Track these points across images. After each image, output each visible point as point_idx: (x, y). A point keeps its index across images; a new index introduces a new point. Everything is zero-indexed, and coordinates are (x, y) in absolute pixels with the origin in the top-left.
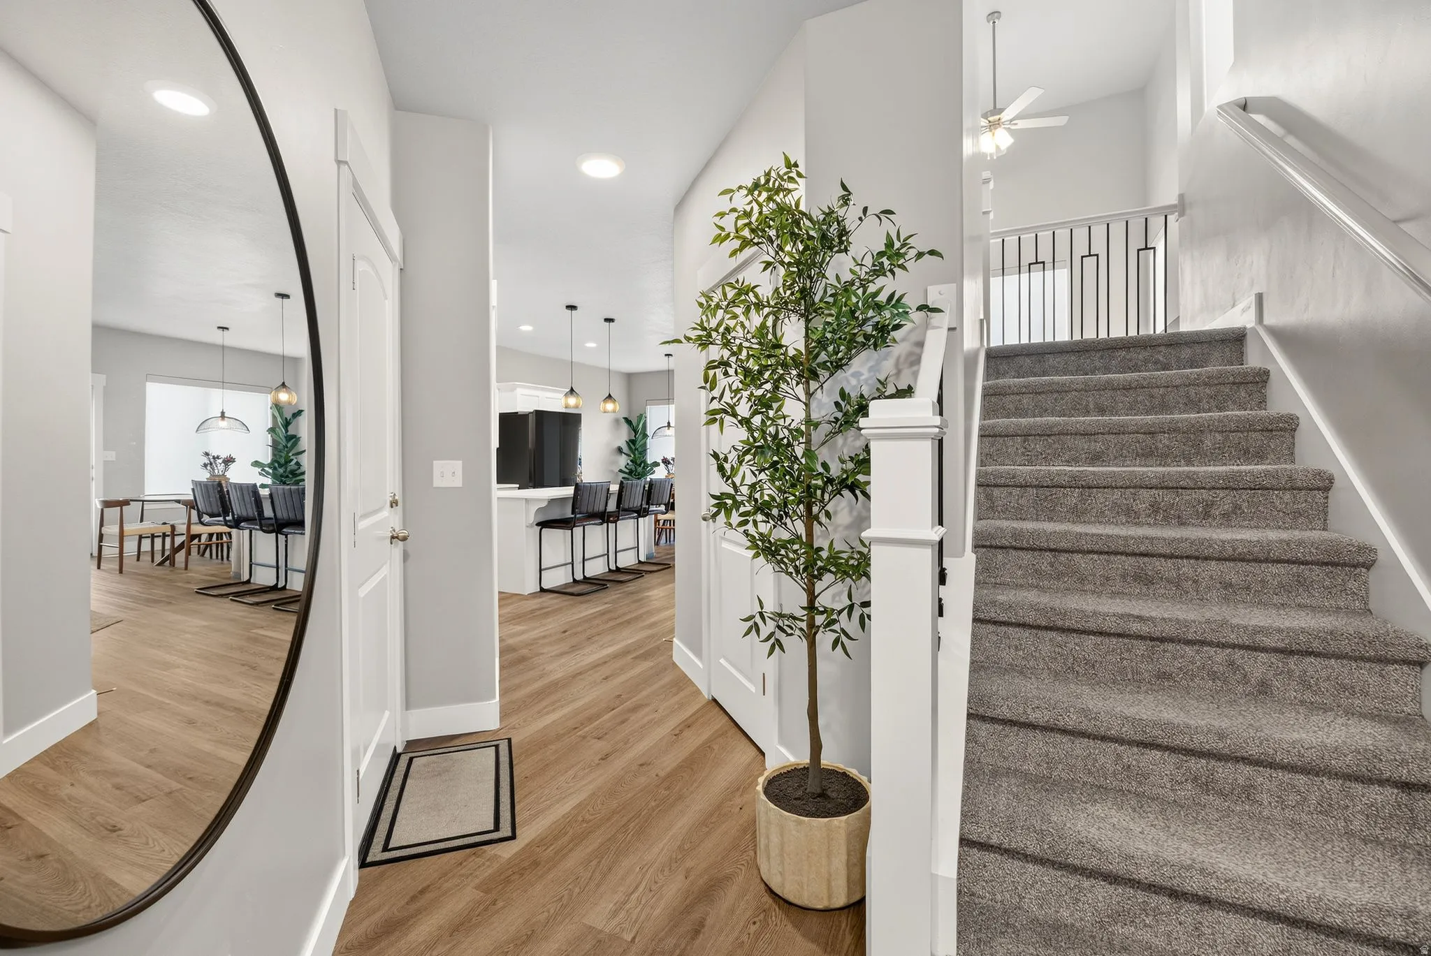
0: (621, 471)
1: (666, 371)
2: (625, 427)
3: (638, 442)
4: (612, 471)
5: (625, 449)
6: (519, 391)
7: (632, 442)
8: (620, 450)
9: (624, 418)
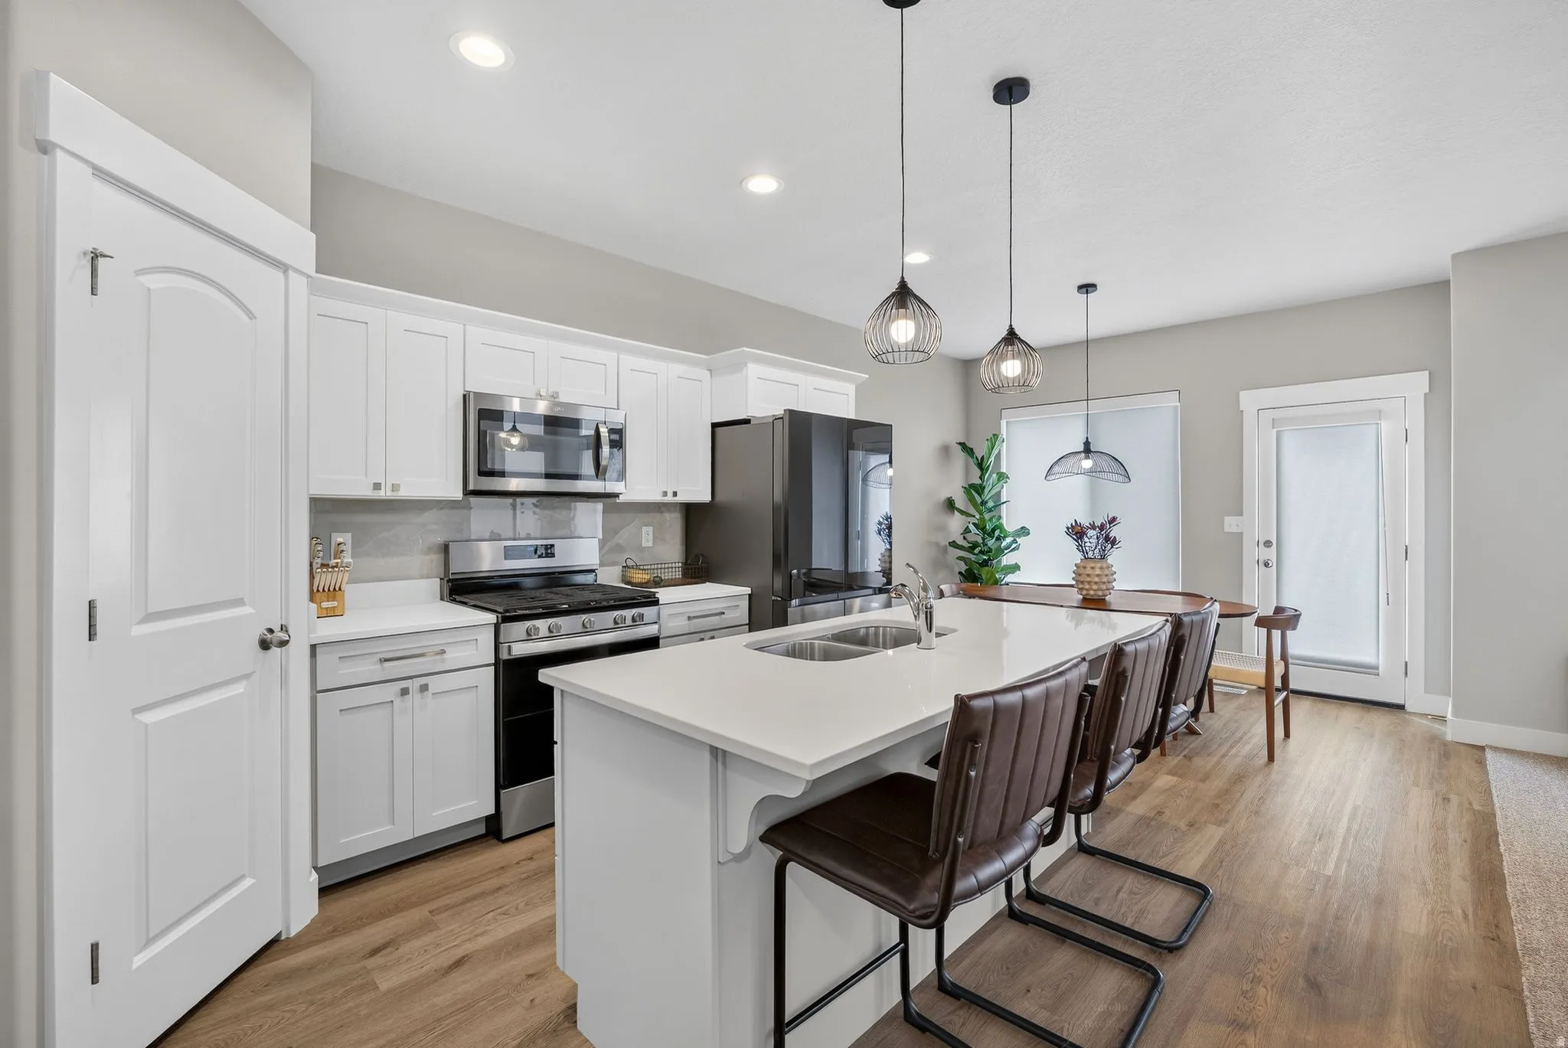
0: (953, 544)
1: (1082, 342)
2: (960, 456)
3: (986, 491)
4: (937, 544)
5: (960, 501)
6: (753, 369)
7: (975, 490)
8: (950, 505)
9: (960, 444)
